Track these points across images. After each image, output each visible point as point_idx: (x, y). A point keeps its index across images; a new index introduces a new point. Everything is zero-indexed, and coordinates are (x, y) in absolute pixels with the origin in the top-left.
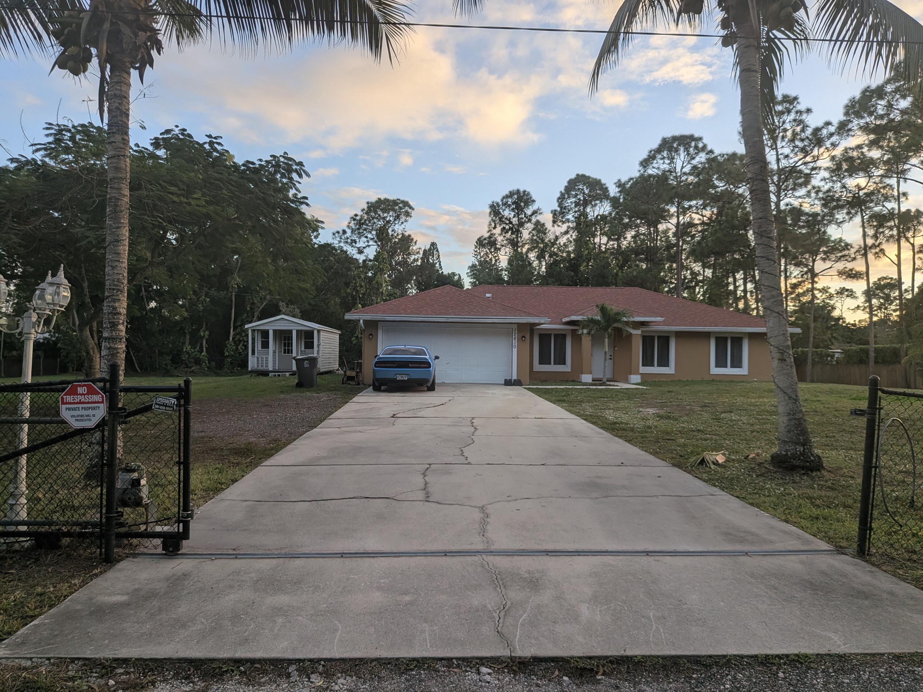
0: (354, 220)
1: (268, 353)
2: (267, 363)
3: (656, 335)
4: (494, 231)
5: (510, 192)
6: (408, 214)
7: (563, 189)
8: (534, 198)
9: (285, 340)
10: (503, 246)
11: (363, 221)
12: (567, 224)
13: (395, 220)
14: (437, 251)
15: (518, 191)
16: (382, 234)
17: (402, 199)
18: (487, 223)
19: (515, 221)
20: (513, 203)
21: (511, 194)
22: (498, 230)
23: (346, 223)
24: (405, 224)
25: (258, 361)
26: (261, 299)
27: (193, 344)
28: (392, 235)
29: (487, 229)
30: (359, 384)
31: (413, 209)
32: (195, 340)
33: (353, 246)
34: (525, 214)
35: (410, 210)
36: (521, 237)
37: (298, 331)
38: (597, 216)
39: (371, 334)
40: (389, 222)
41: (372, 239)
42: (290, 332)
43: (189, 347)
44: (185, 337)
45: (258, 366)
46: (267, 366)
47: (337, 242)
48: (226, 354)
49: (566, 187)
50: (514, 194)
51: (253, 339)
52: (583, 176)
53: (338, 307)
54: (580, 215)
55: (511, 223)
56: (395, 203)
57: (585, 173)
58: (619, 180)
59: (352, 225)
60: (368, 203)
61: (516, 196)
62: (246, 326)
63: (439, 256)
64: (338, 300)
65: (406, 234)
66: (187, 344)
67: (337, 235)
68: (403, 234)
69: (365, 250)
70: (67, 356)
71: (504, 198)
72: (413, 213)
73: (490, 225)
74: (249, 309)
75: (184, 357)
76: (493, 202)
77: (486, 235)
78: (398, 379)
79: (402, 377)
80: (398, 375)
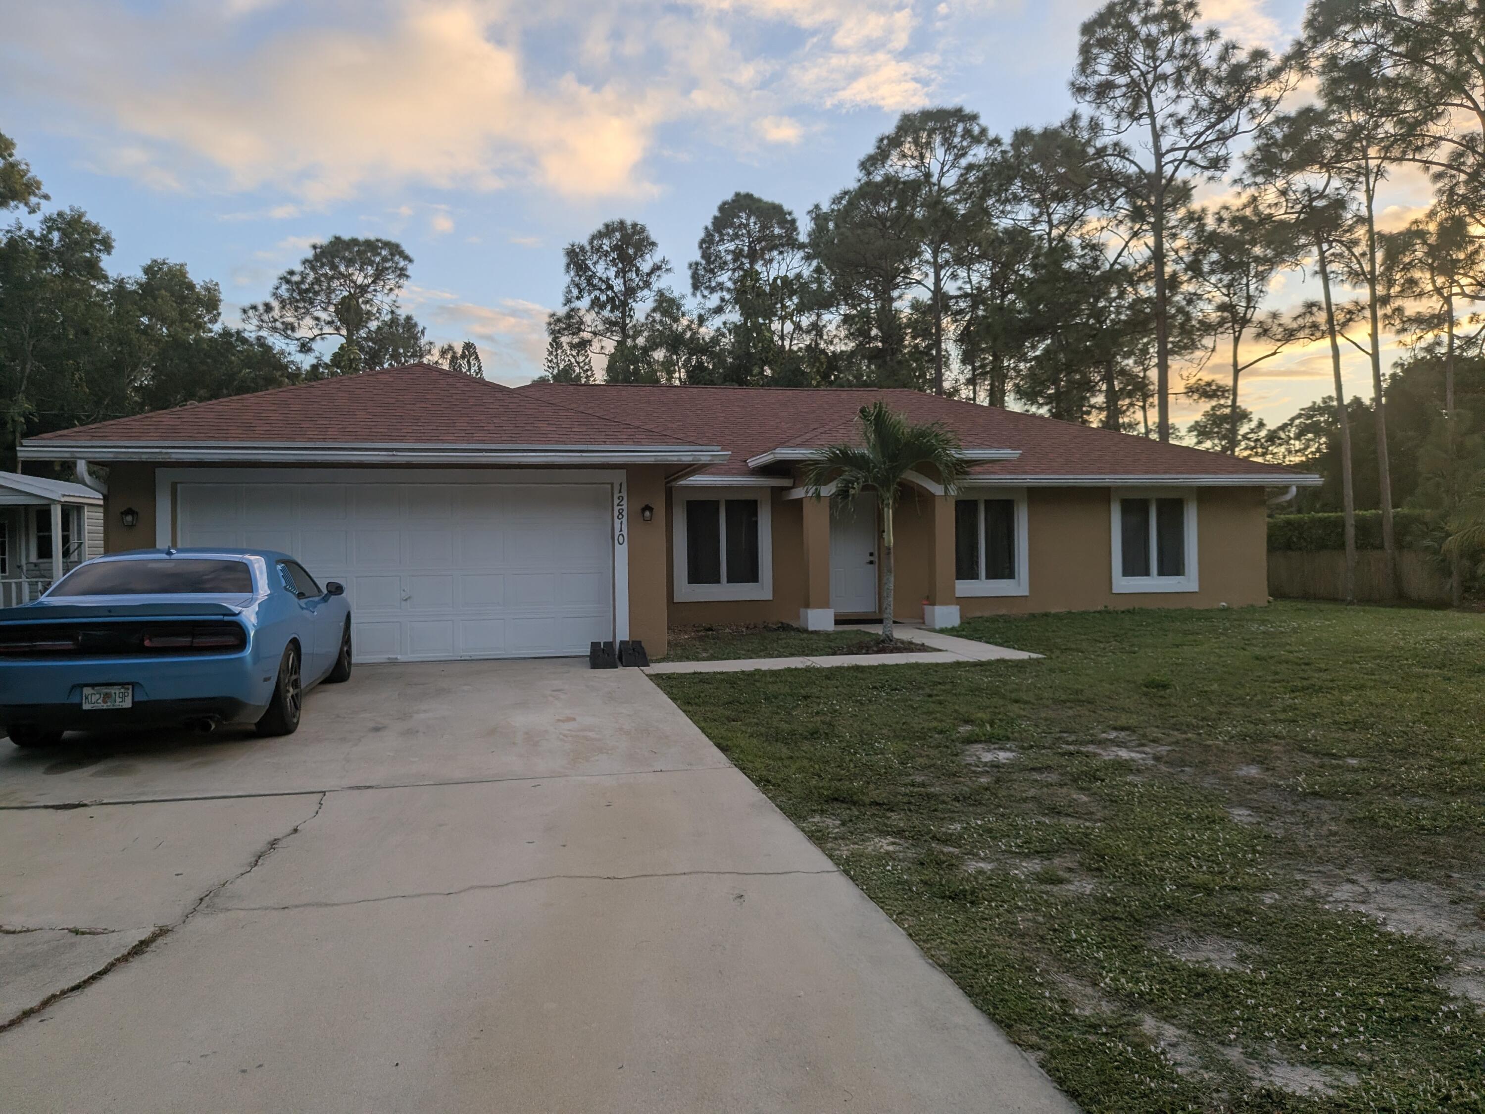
0: (288, 282)
3: (982, 497)
4: (577, 304)
5: (607, 226)
6: (400, 272)
7: (709, 223)
8: (653, 238)
10: (596, 334)
11: (305, 285)
12: (719, 294)
13: (373, 282)
14: (477, 358)
15: (622, 223)
16: (349, 311)
17: (385, 238)
18: (562, 288)
19: (618, 285)
20: (614, 248)
21: (608, 230)
22: (584, 303)
23: (270, 289)
24: (396, 291)
28: (371, 315)
29: (562, 299)
31: (411, 261)
33: (288, 337)
34: (638, 269)
35: (404, 264)
36: (631, 317)
38: (775, 279)
39: (130, 512)
40: (361, 286)
41: (329, 323)
47: (253, 328)
49: (715, 218)
50: (614, 230)
52: (749, 196)
54: (744, 277)
55: (610, 287)
56: (371, 246)
57: (751, 192)
58: (817, 207)
59: (284, 291)
60: (315, 247)
61: (618, 235)
63: (480, 368)
65: (401, 313)
67: (251, 313)
68: (393, 312)
69: (314, 346)
71: (593, 238)
72: (411, 270)
73: (569, 292)
76: (573, 246)
77: (562, 311)
78: (86, 707)
79: (107, 696)
80: (87, 691)
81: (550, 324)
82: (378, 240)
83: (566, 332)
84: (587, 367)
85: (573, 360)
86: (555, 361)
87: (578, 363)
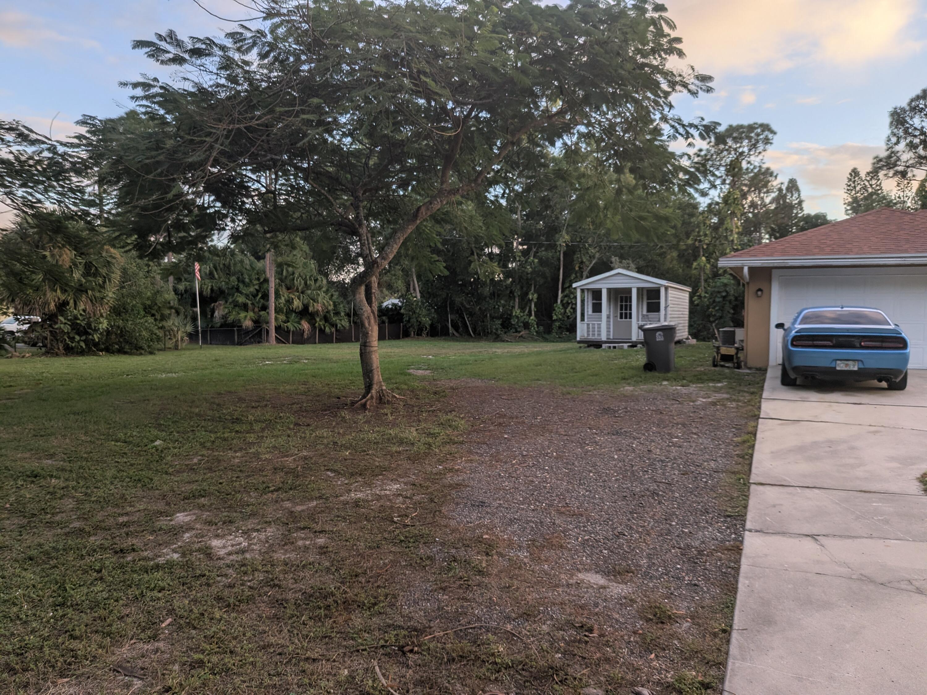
1: (600, 319)
2: (599, 331)
4: (896, 148)
5: (923, 92)
6: (767, 141)
9: (621, 301)
10: (908, 167)
11: (708, 157)
13: (750, 150)
16: (734, 169)
17: (760, 122)
18: (886, 138)
22: (902, 146)
24: (763, 153)
25: (588, 328)
26: (590, 257)
27: (522, 309)
28: (747, 169)
29: (885, 147)
30: (739, 367)
31: (776, 134)
32: (524, 303)
35: (770, 136)
37: (639, 289)
39: (760, 290)
40: (742, 154)
41: (720, 177)
42: (629, 290)
43: (518, 311)
44: (515, 300)
45: (588, 335)
46: (599, 335)
48: (555, 317)
51: (583, 301)
53: (675, 262)
56: (751, 128)
62: (574, 285)
64: (675, 254)
65: (765, 166)
66: (517, 307)
68: (760, 167)
69: (710, 192)
70: (409, 321)
71: (912, 100)
72: (776, 139)
73: (889, 140)
74: (577, 269)
75: (514, 321)
76: (895, 109)
77: (883, 154)
78: (838, 368)
79: (847, 365)
80: (838, 362)
81: (874, 164)
82: (755, 124)
83: (885, 168)
84: (878, 188)
85: (867, 183)
86: (853, 185)
87: (871, 185)
